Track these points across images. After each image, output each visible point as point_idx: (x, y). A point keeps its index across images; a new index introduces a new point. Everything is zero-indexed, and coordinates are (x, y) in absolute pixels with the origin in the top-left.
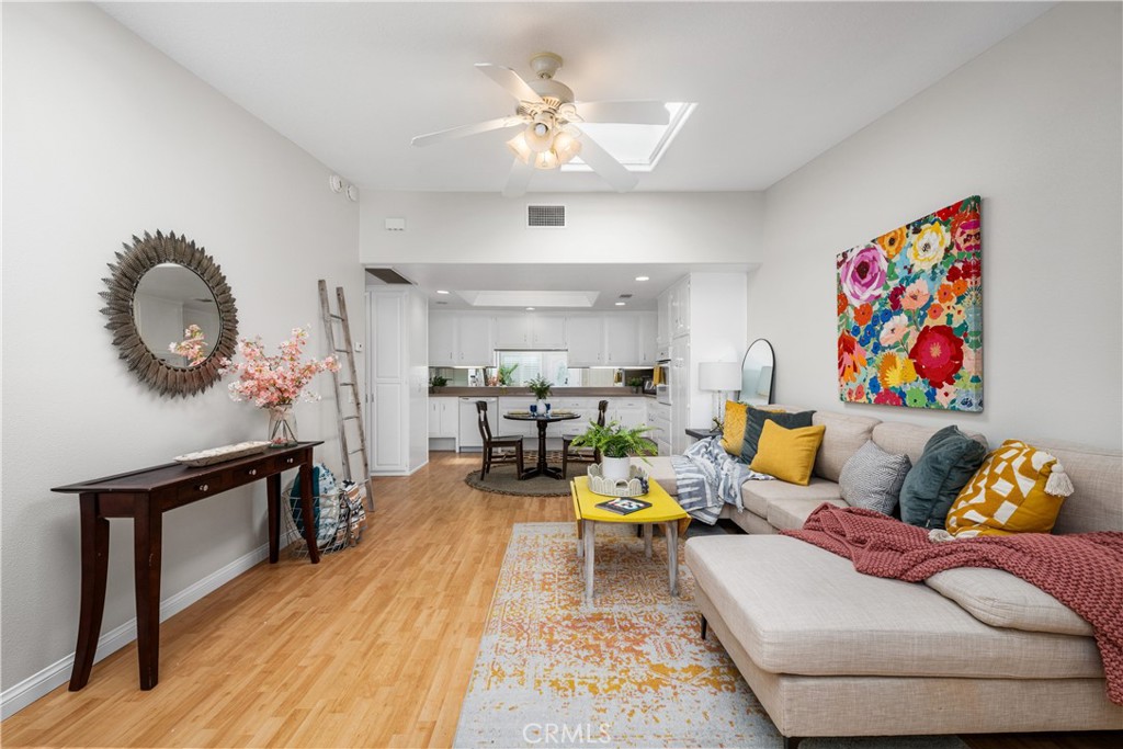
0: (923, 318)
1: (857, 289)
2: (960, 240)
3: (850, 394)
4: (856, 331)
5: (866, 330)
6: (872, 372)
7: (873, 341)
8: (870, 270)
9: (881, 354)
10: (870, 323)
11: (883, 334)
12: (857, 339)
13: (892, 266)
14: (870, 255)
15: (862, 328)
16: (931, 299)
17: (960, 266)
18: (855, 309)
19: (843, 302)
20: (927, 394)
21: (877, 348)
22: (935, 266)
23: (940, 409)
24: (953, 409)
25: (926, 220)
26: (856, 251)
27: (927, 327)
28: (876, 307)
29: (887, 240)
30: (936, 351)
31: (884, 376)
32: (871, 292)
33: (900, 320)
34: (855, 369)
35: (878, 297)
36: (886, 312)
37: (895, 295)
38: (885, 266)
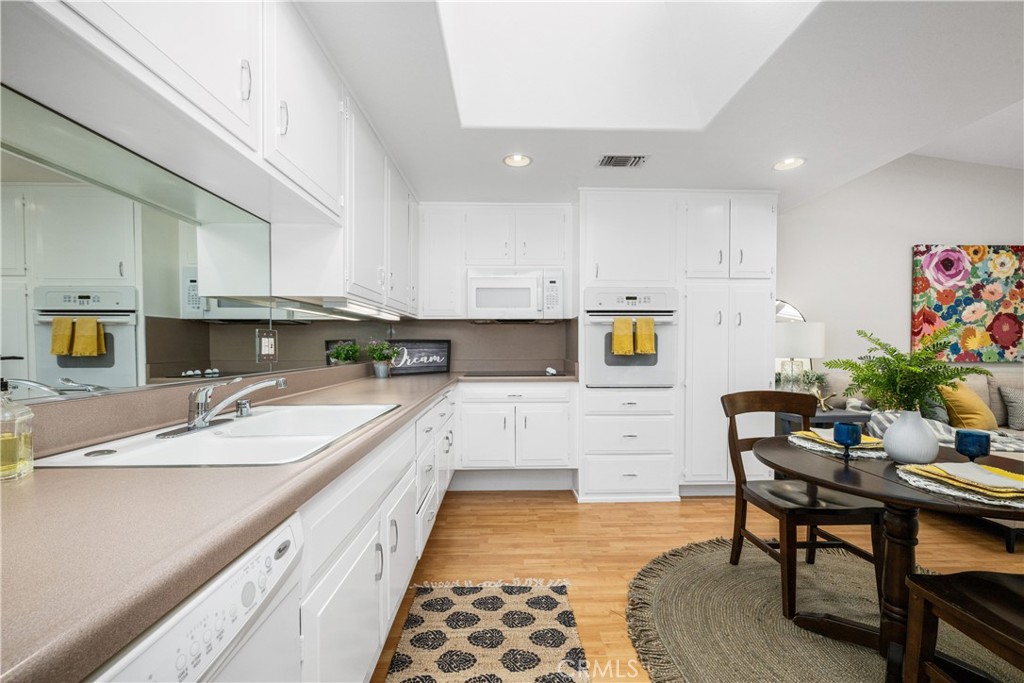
0: (999, 307)
1: (941, 277)
4: (938, 308)
5: (948, 309)
7: (955, 317)
8: (955, 266)
9: (963, 327)
10: (953, 304)
11: (966, 313)
12: (940, 314)
13: (976, 269)
14: (955, 256)
15: (944, 307)
16: (1004, 297)
18: (938, 292)
20: (1001, 353)
21: (959, 323)
22: (1008, 278)
23: (1007, 362)
24: (1016, 361)
25: (1004, 248)
26: (940, 249)
27: (1001, 313)
28: (959, 294)
29: (972, 249)
30: (1007, 328)
31: (964, 342)
32: (956, 282)
33: (981, 306)
35: (962, 287)
36: (968, 298)
37: (977, 288)
38: (969, 267)
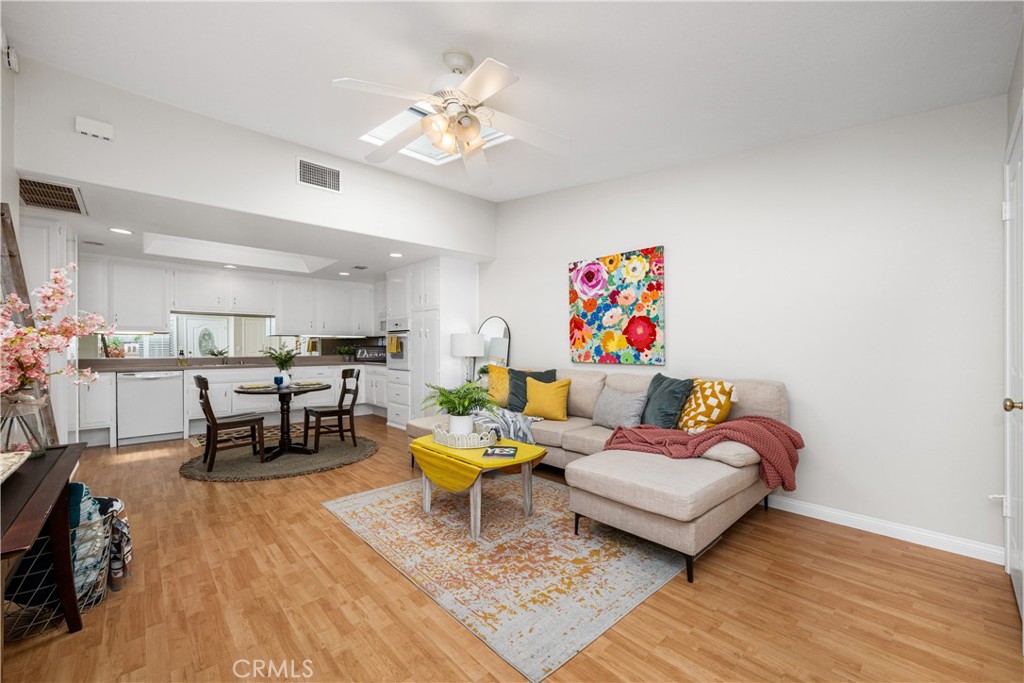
0: (632, 311)
1: (585, 288)
2: (655, 269)
3: (579, 357)
4: (584, 315)
5: (592, 315)
6: (596, 342)
7: (597, 323)
8: (595, 277)
9: (603, 332)
10: (595, 311)
11: (604, 319)
12: (585, 321)
13: (611, 277)
14: (595, 268)
15: (589, 314)
16: (637, 300)
17: (654, 283)
18: (584, 301)
19: (574, 297)
20: (635, 356)
21: (600, 327)
22: (640, 281)
23: (643, 364)
24: (651, 364)
25: (634, 253)
26: (584, 264)
27: (634, 317)
28: (600, 301)
29: (608, 261)
30: (640, 331)
31: (605, 345)
32: (595, 291)
33: (616, 311)
34: (584, 340)
35: (601, 295)
36: (607, 305)
37: (614, 295)
38: (606, 276)
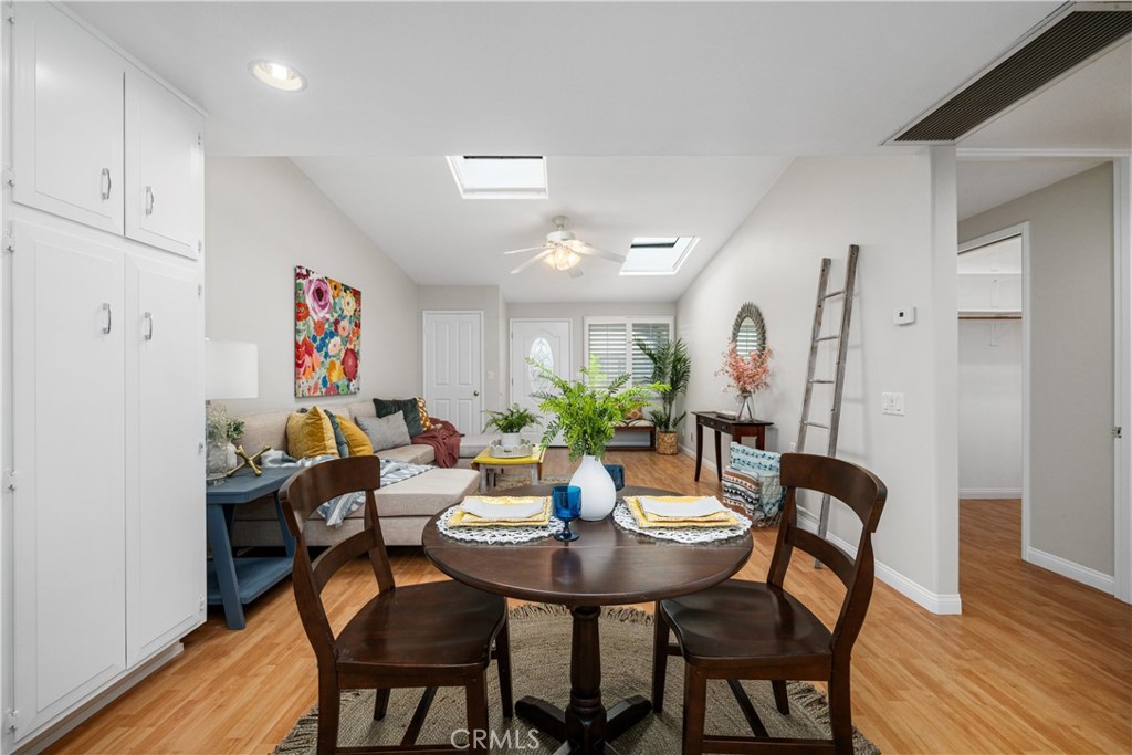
0: (346, 343)
1: (316, 306)
3: (309, 389)
4: (314, 339)
5: (320, 340)
6: (323, 372)
7: (324, 349)
8: (324, 297)
9: (329, 360)
10: (323, 336)
11: (330, 346)
12: (315, 345)
13: (335, 303)
14: (325, 287)
15: (318, 338)
16: (349, 333)
18: (314, 322)
20: (348, 386)
21: (326, 356)
22: (350, 316)
23: (352, 393)
24: (355, 393)
25: (348, 288)
26: (315, 277)
27: (348, 348)
28: (327, 326)
29: (333, 284)
30: (350, 362)
32: (325, 313)
34: (313, 370)
35: (328, 320)
36: (331, 332)
37: (337, 322)
38: (332, 301)
